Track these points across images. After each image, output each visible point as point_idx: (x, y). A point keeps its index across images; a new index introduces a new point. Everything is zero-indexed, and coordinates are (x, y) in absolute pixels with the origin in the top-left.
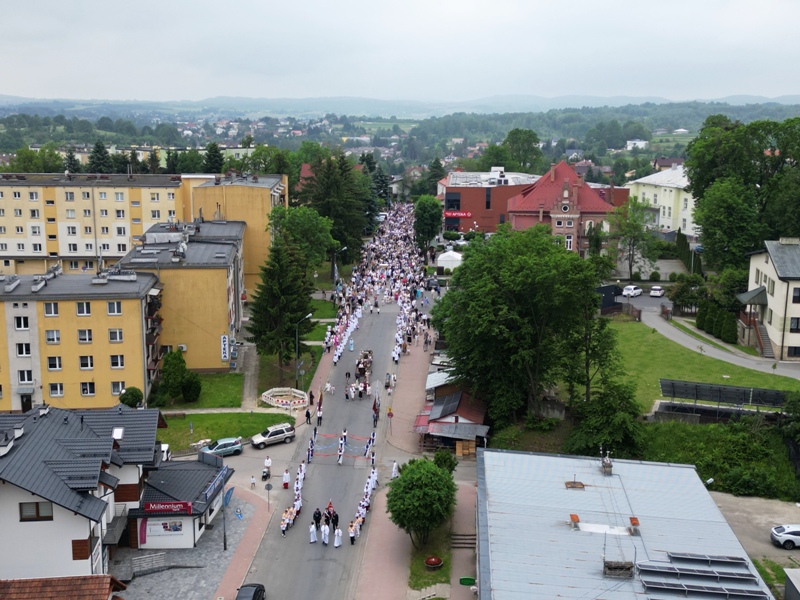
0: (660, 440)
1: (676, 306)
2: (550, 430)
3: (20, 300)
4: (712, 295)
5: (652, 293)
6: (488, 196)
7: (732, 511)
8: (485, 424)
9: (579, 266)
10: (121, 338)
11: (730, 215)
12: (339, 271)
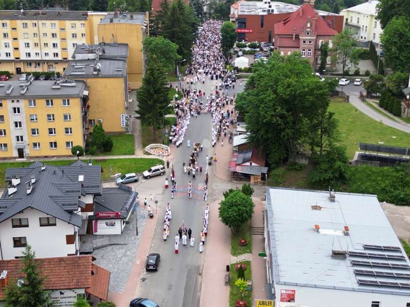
0: (357, 176)
1: (368, 93)
2: (300, 169)
3: (15, 99)
4: (388, 87)
5: (355, 83)
6: (262, 20)
7: (394, 214)
8: (266, 166)
9: (320, 86)
10: (70, 118)
11: (401, 38)
12: (180, 70)
